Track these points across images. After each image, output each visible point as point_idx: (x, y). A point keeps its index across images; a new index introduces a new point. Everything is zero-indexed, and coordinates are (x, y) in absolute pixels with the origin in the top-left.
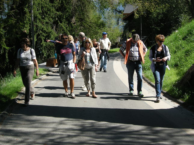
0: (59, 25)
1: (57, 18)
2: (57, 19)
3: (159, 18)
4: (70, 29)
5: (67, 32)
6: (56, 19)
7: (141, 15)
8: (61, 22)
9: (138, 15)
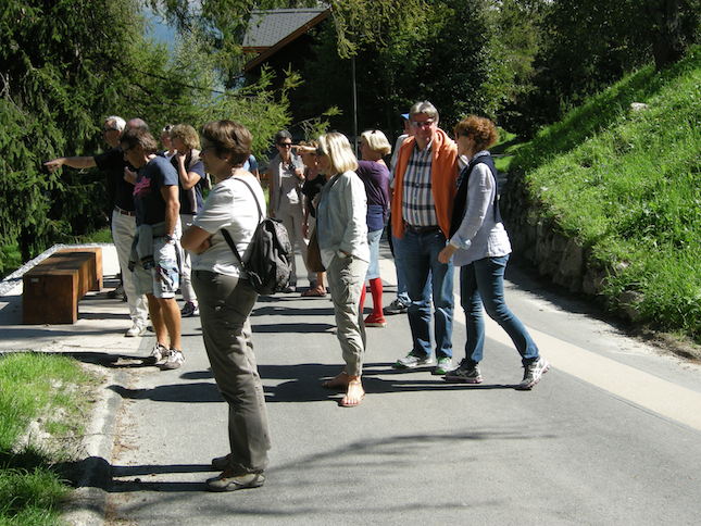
0: (30, 78)
1: (13, 42)
2: (15, 47)
3: (415, 63)
4: (89, 100)
5: (75, 114)
6: (8, 49)
7: (365, 45)
8: (38, 63)
9: (352, 46)
